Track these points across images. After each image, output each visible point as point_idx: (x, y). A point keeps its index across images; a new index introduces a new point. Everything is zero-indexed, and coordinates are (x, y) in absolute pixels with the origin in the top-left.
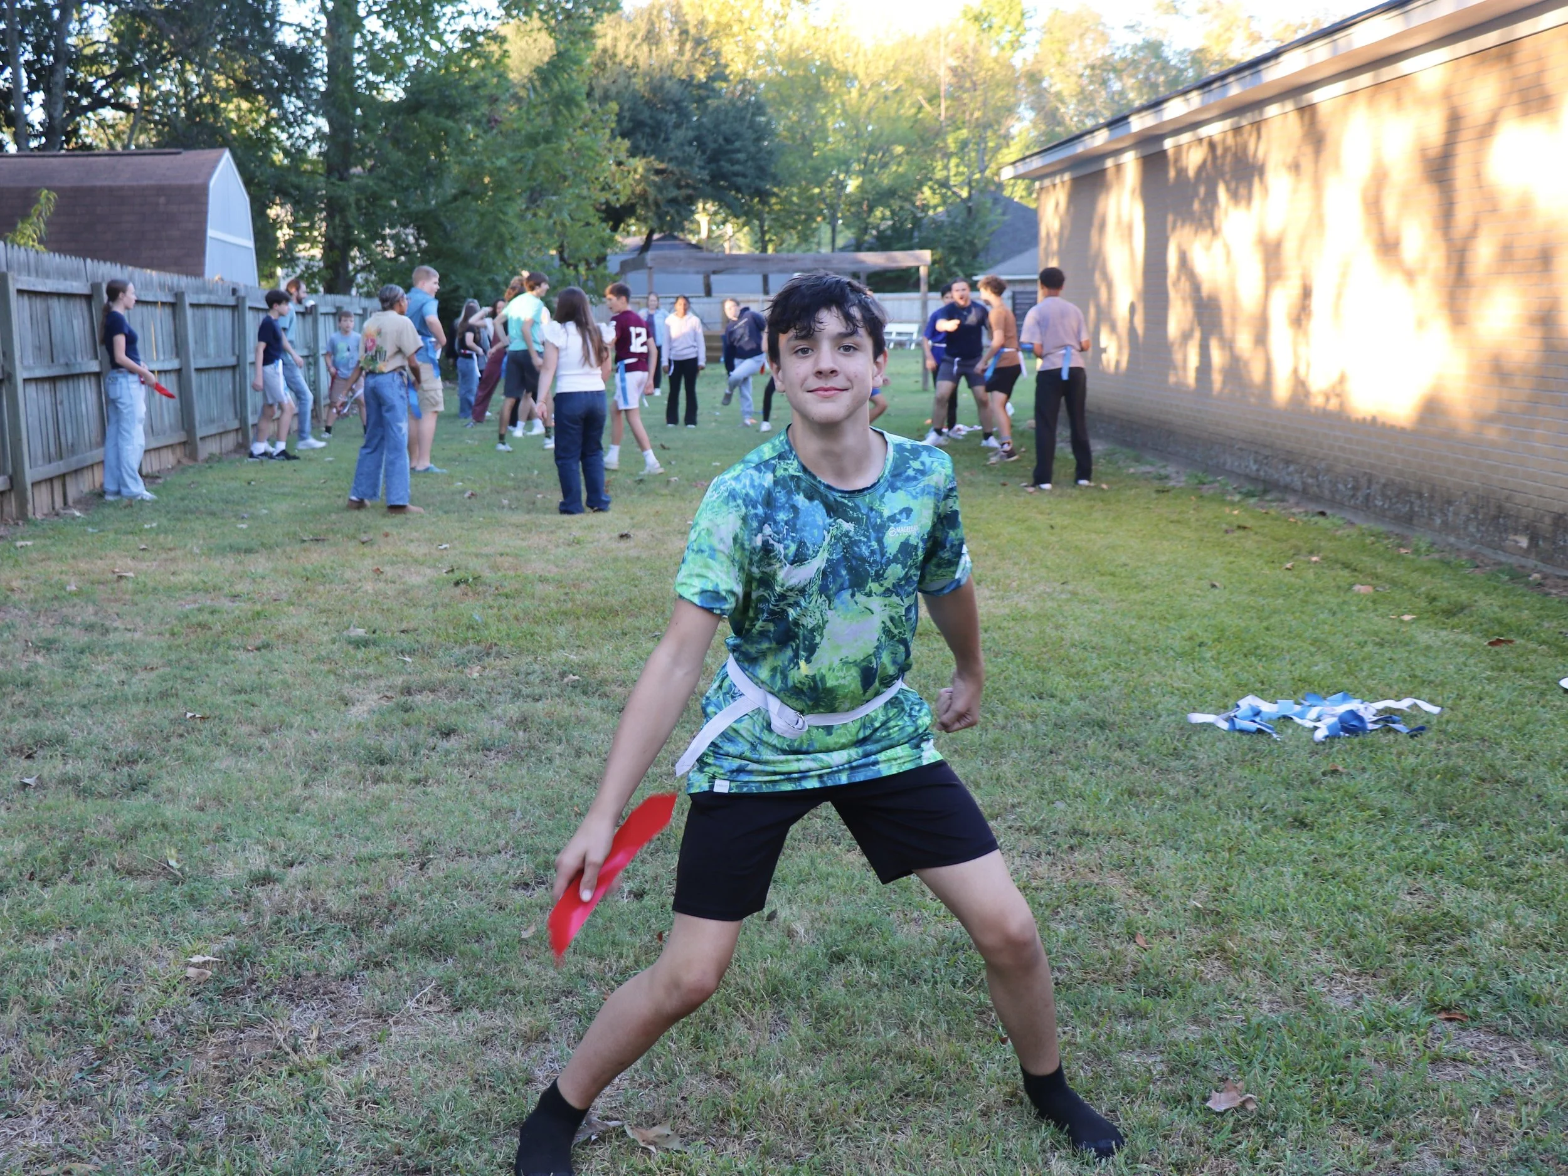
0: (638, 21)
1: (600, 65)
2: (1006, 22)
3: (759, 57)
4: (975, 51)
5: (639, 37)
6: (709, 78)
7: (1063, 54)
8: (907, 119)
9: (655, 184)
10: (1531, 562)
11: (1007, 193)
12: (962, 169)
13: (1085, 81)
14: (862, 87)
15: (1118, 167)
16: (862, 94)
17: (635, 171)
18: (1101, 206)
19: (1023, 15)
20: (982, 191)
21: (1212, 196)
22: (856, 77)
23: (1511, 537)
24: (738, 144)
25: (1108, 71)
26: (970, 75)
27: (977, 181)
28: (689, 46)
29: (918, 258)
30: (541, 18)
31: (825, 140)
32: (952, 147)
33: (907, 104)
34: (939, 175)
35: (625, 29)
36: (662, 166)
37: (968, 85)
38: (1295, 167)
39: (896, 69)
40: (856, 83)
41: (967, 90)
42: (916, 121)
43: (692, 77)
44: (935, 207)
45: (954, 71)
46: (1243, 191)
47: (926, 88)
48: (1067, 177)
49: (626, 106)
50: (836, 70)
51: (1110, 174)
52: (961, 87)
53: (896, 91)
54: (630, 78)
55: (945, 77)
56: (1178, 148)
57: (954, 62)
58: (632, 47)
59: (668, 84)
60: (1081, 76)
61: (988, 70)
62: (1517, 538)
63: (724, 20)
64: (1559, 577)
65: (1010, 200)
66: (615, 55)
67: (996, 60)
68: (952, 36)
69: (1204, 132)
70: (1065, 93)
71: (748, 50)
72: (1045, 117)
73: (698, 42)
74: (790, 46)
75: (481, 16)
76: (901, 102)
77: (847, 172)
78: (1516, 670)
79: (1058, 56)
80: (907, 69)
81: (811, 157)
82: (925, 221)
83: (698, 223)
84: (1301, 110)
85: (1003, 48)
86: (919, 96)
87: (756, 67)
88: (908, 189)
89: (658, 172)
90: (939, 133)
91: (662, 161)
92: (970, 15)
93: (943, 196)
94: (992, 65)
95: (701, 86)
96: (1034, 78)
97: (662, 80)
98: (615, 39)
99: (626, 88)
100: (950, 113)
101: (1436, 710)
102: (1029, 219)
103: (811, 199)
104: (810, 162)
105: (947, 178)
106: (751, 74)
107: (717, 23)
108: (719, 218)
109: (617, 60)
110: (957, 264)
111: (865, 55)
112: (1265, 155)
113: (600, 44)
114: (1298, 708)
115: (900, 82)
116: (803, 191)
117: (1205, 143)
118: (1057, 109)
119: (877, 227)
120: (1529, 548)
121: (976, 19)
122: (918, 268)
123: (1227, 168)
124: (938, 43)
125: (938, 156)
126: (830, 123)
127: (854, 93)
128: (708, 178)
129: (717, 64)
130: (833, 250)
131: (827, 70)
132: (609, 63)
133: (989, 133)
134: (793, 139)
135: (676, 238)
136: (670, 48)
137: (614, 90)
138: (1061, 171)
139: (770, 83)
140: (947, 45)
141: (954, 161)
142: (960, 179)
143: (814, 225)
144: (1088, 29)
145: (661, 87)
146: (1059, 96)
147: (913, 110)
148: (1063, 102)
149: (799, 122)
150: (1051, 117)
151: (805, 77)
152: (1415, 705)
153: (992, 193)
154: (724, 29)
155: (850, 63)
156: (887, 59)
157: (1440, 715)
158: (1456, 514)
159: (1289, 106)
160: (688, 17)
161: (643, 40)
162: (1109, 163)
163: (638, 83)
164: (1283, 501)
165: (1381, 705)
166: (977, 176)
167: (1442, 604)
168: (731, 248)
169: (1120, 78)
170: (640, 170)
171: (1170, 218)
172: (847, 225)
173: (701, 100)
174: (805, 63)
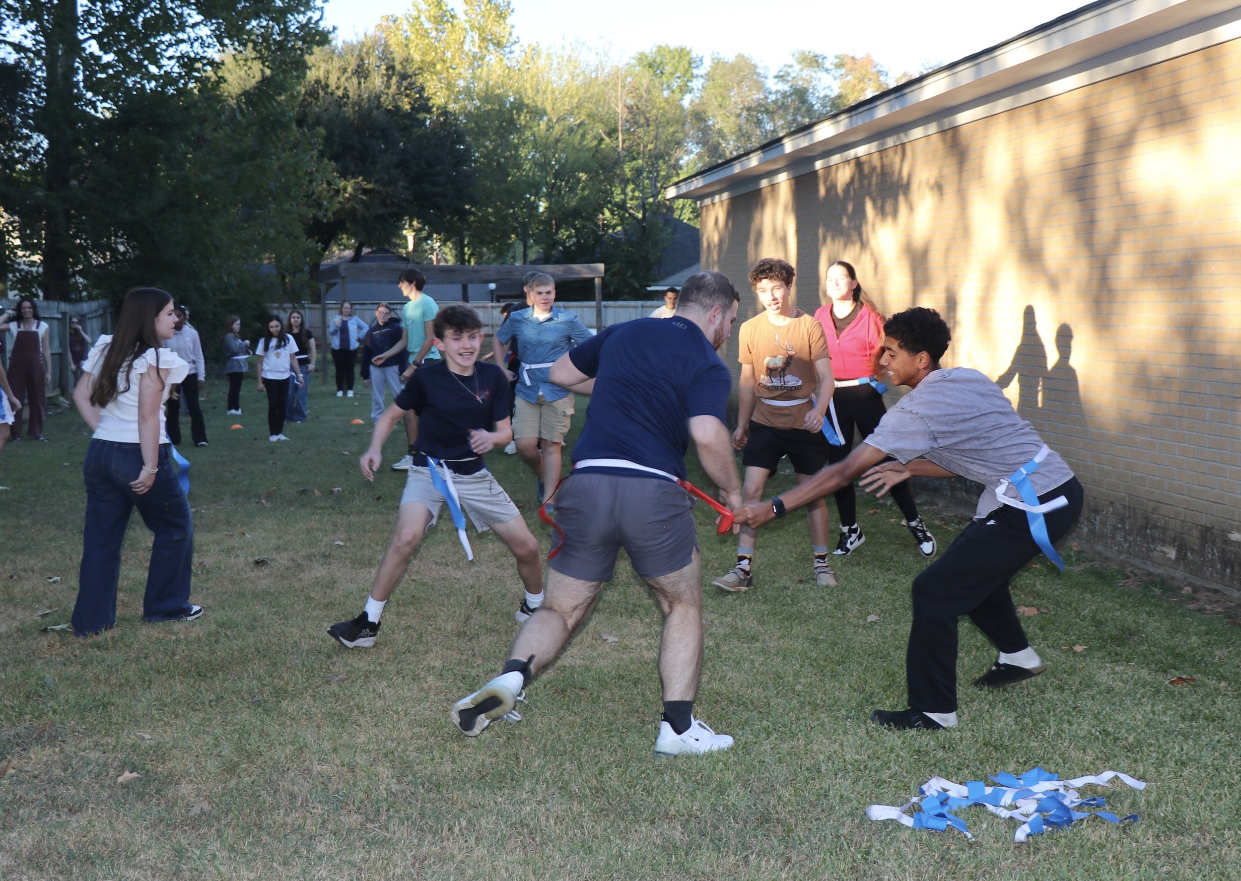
0: (349, 57)
1: (312, 93)
2: (676, 69)
3: (459, 92)
4: (648, 91)
5: (349, 70)
6: (412, 108)
7: (724, 98)
8: (588, 150)
9: (362, 201)
10: (1180, 573)
11: (676, 215)
12: (637, 194)
13: (742, 120)
14: (550, 120)
15: (773, 186)
16: (550, 128)
17: (345, 190)
18: (757, 221)
19: (690, 63)
20: (654, 213)
21: (860, 212)
22: (545, 113)
23: (1159, 548)
24: (438, 168)
25: (762, 112)
26: (644, 113)
27: (651, 204)
28: (394, 80)
29: (594, 270)
30: (254, 49)
31: (519, 167)
32: (629, 174)
33: (589, 137)
34: (618, 199)
35: (337, 63)
36: (370, 186)
37: (642, 121)
38: (938, 187)
39: (579, 106)
40: (545, 118)
41: (642, 126)
42: (597, 151)
43: (397, 108)
44: (614, 227)
45: (630, 108)
46: (888, 208)
47: (606, 124)
48: (725, 196)
49: (337, 132)
50: (527, 106)
51: (766, 192)
52: (636, 123)
53: (581, 124)
54: (340, 106)
55: (622, 113)
56: (828, 168)
57: (630, 102)
58: (343, 79)
59: (375, 112)
60: (739, 116)
61: (659, 109)
62: (1165, 549)
63: (428, 59)
64: (1209, 590)
65: (679, 221)
66: (327, 86)
67: (667, 101)
68: (629, 79)
69: (852, 153)
70: (726, 131)
71: (449, 86)
72: (709, 151)
73: (404, 77)
74: (487, 83)
75: (197, 44)
76: (583, 136)
77: (537, 195)
78: (1206, 718)
79: (720, 99)
80: (590, 106)
81: (505, 181)
82: (606, 238)
83: (405, 238)
84: (943, 132)
85: (673, 92)
86: (600, 130)
87: (456, 101)
88: (590, 211)
89: (366, 192)
90: (618, 162)
91: (369, 182)
92: (645, 63)
93: (622, 218)
94: (662, 105)
95: (407, 115)
96: (699, 116)
97: (370, 109)
98: (328, 72)
99: (337, 115)
100: (627, 144)
101: (1141, 785)
102: (693, 235)
103: (505, 218)
104: (504, 185)
105: (624, 201)
106: (451, 107)
107: (422, 61)
108: (424, 234)
109: (330, 90)
110: (633, 276)
111: (553, 92)
112: (910, 176)
113: (311, 75)
114: (989, 790)
115: (583, 117)
116: (497, 211)
117: (852, 164)
118: (719, 144)
119: (563, 243)
120: (1177, 558)
121: (650, 66)
122: (593, 279)
123: (874, 187)
124: (616, 84)
125: (617, 181)
126: (523, 152)
127: (543, 126)
128: (411, 198)
129: (421, 97)
130: (525, 263)
131: (519, 106)
132: (321, 93)
133: (661, 162)
134: (489, 164)
135: (387, 251)
136: (377, 81)
137: (325, 117)
138: (720, 192)
139: (469, 115)
140: (623, 87)
141: (630, 187)
142: (635, 202)
143: (510, 241)
144: (745, 77)
145: (369, 115)
146: (720, 132)
147: (595, 143)
148: (723, 137)
149: (494, 150)
150: (714, 150)
151: (500, 110)
152: (1117, 777)
153: (664, 214)
154: (428, 66)
155: (539, 99)
156: (572, 97)
157: (1148, 791)
158: (1103, 523)
159: (933, 128)
160: (395, 55)
161: (353, 74)
162: (764, 183)
163: (348, 111)
164: (932, 504)
165: (1079, 782)
166: (651, 200)
167: (1111, 629)
168: (438, 261)
169: (773, 120)
170: (349, 189)
171: (821, 232)
172: (537, 242)
173: (406, 129)
174: (500, 99)
